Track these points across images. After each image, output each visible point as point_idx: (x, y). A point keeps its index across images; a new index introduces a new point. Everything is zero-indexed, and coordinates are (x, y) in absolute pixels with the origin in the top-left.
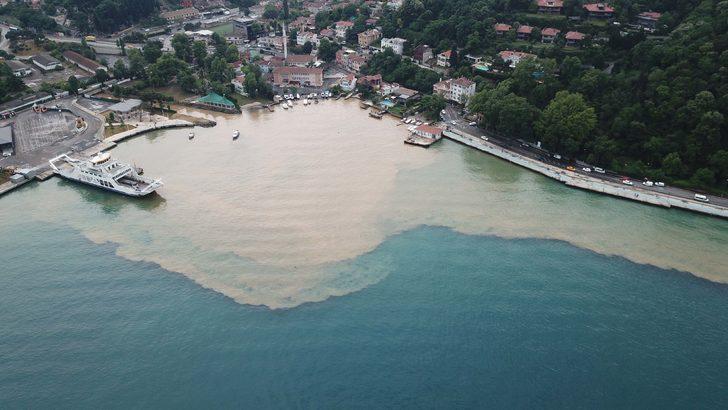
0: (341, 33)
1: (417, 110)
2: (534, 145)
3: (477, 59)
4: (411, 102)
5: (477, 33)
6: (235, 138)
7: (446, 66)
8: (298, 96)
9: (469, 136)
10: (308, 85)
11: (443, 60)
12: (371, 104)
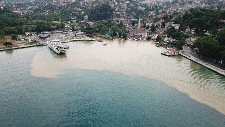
0: (160, 23)
1: (174, 46)
2: (220, 62)
3: (207, 31)
4: (173, 43)
5: (209, 21)
6: (104, 45)
7: (194, 34)
8: (135, 38)
9: (190, 55)
10: (141, 37)
11: (193, 31)
12: (158, 43)
